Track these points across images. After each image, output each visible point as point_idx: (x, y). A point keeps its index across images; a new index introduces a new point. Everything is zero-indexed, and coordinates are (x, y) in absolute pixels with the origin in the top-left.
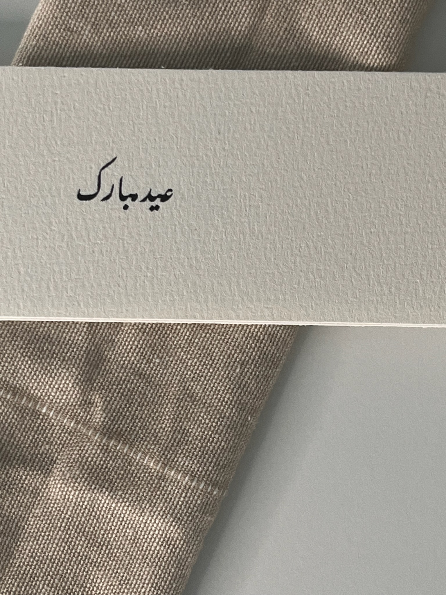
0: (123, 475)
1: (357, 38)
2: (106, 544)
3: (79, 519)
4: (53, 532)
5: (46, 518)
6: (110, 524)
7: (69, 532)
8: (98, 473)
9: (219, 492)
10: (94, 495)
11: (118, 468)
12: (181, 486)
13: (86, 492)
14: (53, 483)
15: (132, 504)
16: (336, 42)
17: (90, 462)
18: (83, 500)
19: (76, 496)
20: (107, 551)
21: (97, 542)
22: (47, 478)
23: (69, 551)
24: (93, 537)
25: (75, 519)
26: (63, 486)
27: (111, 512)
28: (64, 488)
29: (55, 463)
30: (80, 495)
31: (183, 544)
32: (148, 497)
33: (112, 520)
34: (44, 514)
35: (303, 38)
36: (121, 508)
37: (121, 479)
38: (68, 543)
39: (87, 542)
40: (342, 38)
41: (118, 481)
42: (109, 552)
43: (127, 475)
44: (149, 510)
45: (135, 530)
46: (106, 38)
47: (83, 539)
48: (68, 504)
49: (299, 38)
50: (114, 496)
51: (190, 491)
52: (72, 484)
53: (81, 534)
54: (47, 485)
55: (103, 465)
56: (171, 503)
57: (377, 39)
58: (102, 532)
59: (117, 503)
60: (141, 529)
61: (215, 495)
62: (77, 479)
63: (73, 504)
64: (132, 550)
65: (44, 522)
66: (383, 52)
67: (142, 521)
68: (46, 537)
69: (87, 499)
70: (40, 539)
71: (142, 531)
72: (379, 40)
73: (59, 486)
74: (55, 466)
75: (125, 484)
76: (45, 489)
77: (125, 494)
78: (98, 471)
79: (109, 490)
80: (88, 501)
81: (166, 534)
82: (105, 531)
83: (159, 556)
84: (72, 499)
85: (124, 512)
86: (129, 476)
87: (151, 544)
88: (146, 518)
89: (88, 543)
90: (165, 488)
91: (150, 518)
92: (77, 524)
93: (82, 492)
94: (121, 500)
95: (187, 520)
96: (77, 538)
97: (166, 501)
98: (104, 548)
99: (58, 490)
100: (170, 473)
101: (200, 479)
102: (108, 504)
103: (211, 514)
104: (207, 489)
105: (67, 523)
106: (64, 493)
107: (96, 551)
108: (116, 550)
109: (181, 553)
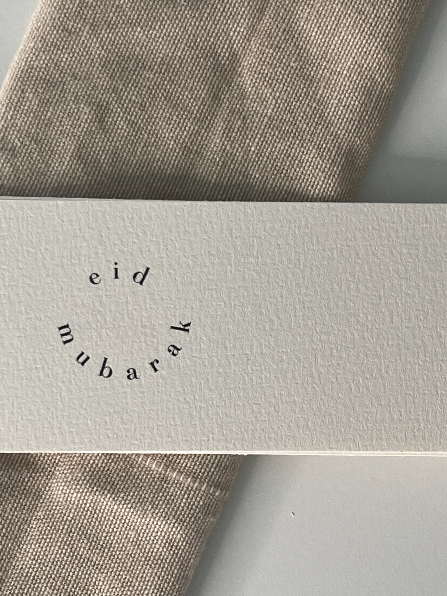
0: (125, 477)
1: (355, 38)
2: (108, 547)
3: (81, 521)
4: (56, 534)
5: (49, 520)
6: (112, 526)
7: (71, 535)
8: (100, 476)
9: (221, 494)
10: (96, 497)
11: (120, 470)
12: (183, 488)
13: (88, 494)
14: (56, 485)
15: (134, 506)
16: (334, 42)
17: (92, 465)
18: (85, 502)
19: (78, 499)
20: (109, 554)
21: (99, 544)
22: (49, 480)
23: (71, 554)
24: (95, 539)
25: (77, 522)
26: (65, 488)
27: (113, 514)
28: (66, 490)
29: (57, 466)
30: (82, 498)
31: (186, 546)
32: (150, 499)
33: (114, 522)
34: (46, 517)
35: (301, 38)
36: (123, 510)
37: (123, 481)
38: (71, 546)
39: (89, 544)
40: (341, 38)
41: (120, 483)
42: (111, 555)
43: (129, 477)
44: (152, 512)
45: (137, 532)
46: (104, 39)
47: (86, 541)
48: (71, 506)
49: (297, 38)
50: (116, 498)
51: (192, 493)
52: (74, 487)
53: (83, 536)
54: (50, 487)
55: (105, 467)
56: (173, 505)
57: (376, 39)
58: (105, 534)
59: (119, 505)
60: (143, 531)
61: (217, 497)
62: (79, 481)
63: (75, 507)
64: (134, 552)
65: (46, 525)
66: (381, 52)
67: (144, 523)
68: (48, 540)
69: (89, 501)
70: (43, 542)
71: (144, 533)
72: (378, 40)
73: (61, 488)
74: (57, 468)
75: (127, 486)
76: (48, 491)
77: (127, 496)
78: (100, 473)
79: (111, 492)
80: (90, 503)
81: (169, 536)
82: (107, 533)
83: (161, 558)
84: (74, 501)
85: (126, 514)
86: (131, 478)
87: (153, 546)
88: (148, 520)
89: (90, 546)
90: (167, 490)
91: (152, 520)
92: (79, 526)
93: (84, 494)
94: (123, 502)
95: (190, 521)
96: (79, 540)
97: (168, 503)
98: (106, 550)
99: (60, 492)
100: (173, 475)
101: (203, 480)
102: (110, 506)
103: (214, 515)
104: (209, 491)
105: (69, 526)
106: (67, 495)
107: (99, 554)
108: (118, 553)
109: (183, 555)
